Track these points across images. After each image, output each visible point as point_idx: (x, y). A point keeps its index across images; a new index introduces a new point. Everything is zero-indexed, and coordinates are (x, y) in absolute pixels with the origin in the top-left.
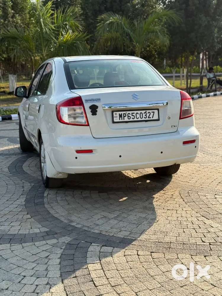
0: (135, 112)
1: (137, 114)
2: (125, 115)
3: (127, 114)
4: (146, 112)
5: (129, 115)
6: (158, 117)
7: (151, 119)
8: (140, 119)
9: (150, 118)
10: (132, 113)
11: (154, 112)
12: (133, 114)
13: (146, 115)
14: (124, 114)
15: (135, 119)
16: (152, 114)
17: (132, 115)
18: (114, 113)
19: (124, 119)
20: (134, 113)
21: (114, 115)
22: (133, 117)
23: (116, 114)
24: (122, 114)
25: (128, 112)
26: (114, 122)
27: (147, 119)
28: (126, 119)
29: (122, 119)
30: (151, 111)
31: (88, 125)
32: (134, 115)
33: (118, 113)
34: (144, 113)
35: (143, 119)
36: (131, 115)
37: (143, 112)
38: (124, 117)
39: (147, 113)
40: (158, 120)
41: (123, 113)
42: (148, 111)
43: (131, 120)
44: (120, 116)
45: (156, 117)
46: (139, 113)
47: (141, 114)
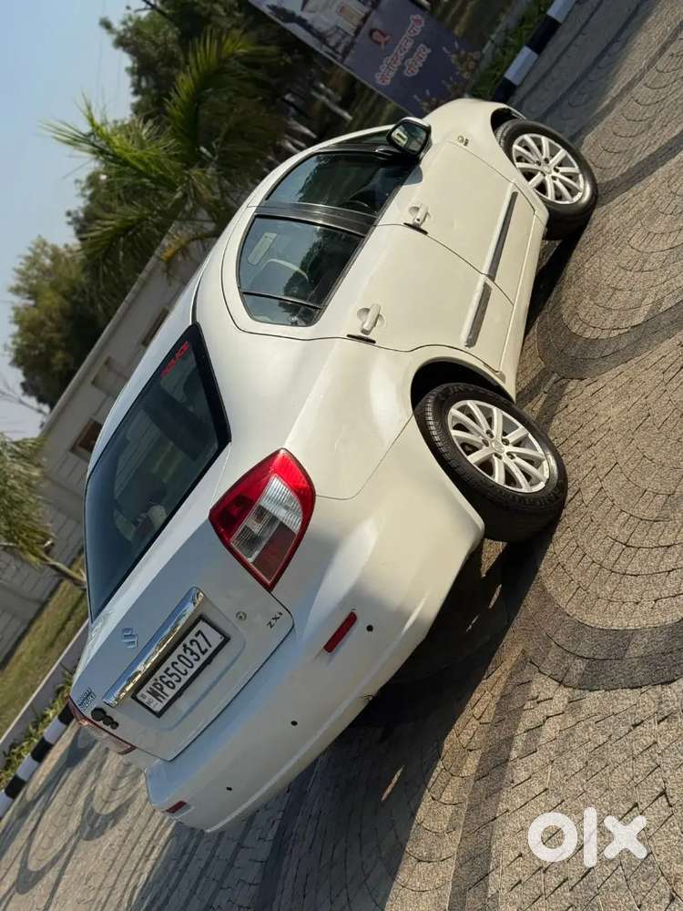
0: (168, 663)
1: (175, 665)
2: (158, 686)
3: (159, 681)
4: (185, 646)
5: (164, 680)
6: (219, 635)
7: (211, 650)
8: (191, 672)
9: (206, 650)
10: (166, 672)
11: (199, 632)
12: (169, 672)
13: (192, 653)
14: (154, 685)
15: (185, 679)
16: (200, 639)
17: (171, 676)
18: (139, 696)
19: (166, 695)
20: (168, 669)
21: (145, 701)
22: (175, 677)
23: (142, 696)
24: (151, 688)
25: (157, 676)
27: (204, 658)
28: (171, 693)
29: (164, 698)
30: (191, 636)
31: (132, 747)
32: (172, 671)
33: (143, 691)
34: (185, 652)
35: (197, 665)
36: (167, 679)
37: (180, 650)
38: (161, 689)
39: (188, 645)
40: (226, 640)
41: (150, 685)
42: (187, 641)
43: (179, 686)
44: (154, 694)
45: (216, 639)
46: (177, 661)
47: (182, 659)
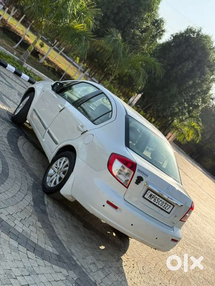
0: (161, 199)
1: (161, 201)
2: (154, 197)
3: (155, 197)
4: (167, 203)
5: (156, 198)
6: (170, 211)
7: (166, 210)
8: (159, 206)
9: (166, 209)
10: (158, 199)
11: (170, 206)
12: (158, 200)
13: (165, 205)
14: (154, 196)
15: (157, 204)
16: (169, 207)
17: (157, 200)
18: (149, 191)
19: (151, 199)
20: (159, 199)
21: (148, 193)
22: (157, 201)
23: (149, 192)
24: (152, 195)
25: (157, 196)
26: (143, 197)
27: (164, 208)
28: (152, 200)
30: (169, 204)
31: (127, 188)
32: (159, 200)
33: (151, 193)
34: (165, 203)
35: (162, 207)
36: (156, 199)
37: (165, 202)
39: (167, 204)
40: (169, 213)
41: (154, 194)
42: (168, 203)
43: (155, 203)
44: (151, 195)
45: (169, 211)
46: (162, 201)
47: (163, 203)
